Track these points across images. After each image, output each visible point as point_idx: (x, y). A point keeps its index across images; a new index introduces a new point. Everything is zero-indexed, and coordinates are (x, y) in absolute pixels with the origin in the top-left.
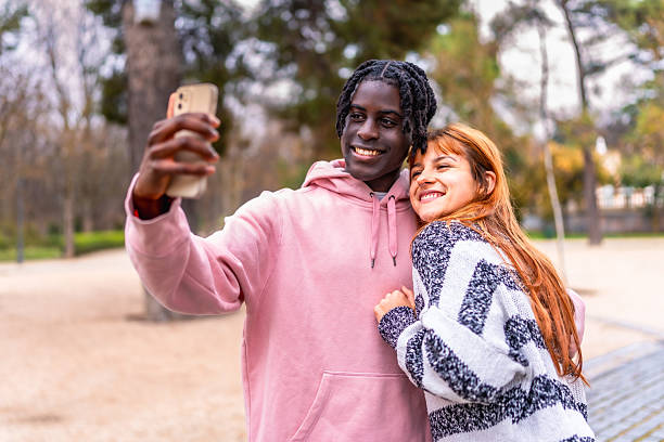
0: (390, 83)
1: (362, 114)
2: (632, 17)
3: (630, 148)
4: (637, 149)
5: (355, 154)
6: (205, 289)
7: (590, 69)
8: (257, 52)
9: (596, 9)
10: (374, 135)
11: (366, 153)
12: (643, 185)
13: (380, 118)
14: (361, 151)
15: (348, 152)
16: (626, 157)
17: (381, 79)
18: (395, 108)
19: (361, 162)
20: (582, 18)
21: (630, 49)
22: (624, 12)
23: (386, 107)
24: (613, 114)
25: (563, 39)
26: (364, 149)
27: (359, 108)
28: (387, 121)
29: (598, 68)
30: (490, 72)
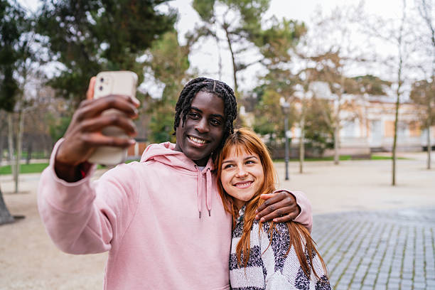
0: (219, 96)
1: (199, 114)
2: (261, 39)
3: (258, 112)
4: (262, 113)
5: (190, 141)
6: (96, 235)
7: (239, 67)
8: (37, 41)
9: (242, 33)
10: (207, 130)
11: (199, 141)
12: (264, 133)
13: (211, 119)
14: (195, 140)
15: (184, 138)
16: (257, 117)
17: (214, 93)
18: (221, 114)
19: (194, 147)
20: (235, 37)
21: (261, 57)
22: (258, 36)
23: (215, 112)
24: (249, 92)
25: (226, 49)
26: (198, 138)
27: (197, 109)
28: (215, 121)
29: (243, 67)
30: (185, 64)
